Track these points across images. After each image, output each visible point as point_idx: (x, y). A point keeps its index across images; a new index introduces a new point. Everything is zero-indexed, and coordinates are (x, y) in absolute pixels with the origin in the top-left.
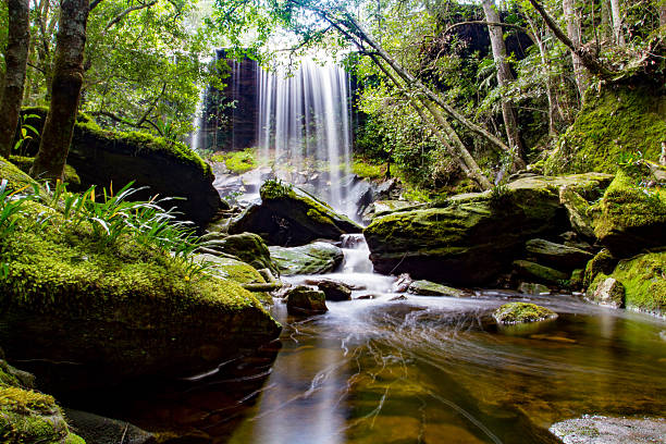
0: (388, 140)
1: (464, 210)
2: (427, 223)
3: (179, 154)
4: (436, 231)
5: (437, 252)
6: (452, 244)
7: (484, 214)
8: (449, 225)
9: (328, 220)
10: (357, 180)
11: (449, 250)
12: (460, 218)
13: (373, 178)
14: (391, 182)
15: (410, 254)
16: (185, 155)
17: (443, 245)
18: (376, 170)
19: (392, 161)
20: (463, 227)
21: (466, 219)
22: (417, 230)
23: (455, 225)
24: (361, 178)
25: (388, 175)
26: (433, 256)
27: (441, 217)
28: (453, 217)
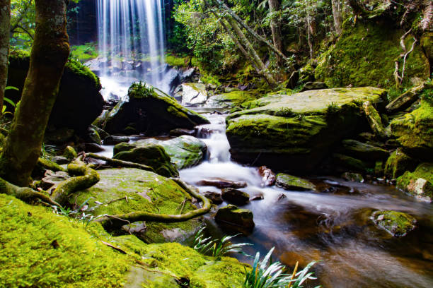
0: (190, 40)
1: (308, 122)
2: (280, 130)
3: (76, 70)
4: (287, 136)
5: (286, 151)
6: (298, 146)
7: (323, 125)
8: (297, 132)
9: (184, 115)
10: (169, 68)
11: (297, 150)
12: (305, 127)
13: (180, 67)
14: (192, 70)
15: (265, 151)
16: (81, 71)
17: (293, 146)
18: (181, 61)
19: (193, 55)
20: (308, 134)
21: (310, 129)
22: (271, 134)
23: (302, 133)
24: (172, 67)
25: (190, 65)
26: (283, 154)
27: (291, 126)
28: (300, 127)
